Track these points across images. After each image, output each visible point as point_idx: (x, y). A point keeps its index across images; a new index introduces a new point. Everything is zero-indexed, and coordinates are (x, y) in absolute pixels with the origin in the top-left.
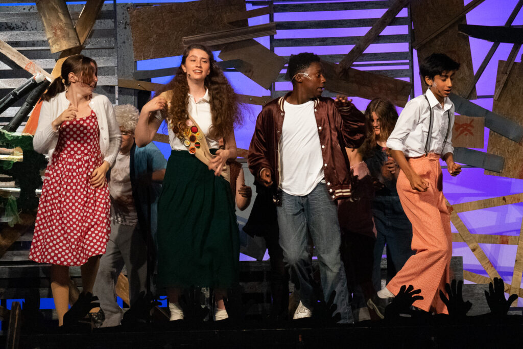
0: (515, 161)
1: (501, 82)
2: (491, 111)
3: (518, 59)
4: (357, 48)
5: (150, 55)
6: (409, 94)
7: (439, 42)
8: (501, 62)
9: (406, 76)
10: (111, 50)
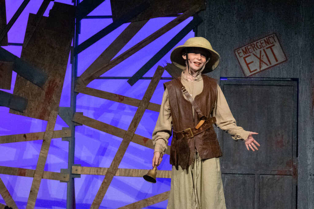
0: (37, 103)
1: (30, 33)
2: (19, 57)
8: (31, 15)
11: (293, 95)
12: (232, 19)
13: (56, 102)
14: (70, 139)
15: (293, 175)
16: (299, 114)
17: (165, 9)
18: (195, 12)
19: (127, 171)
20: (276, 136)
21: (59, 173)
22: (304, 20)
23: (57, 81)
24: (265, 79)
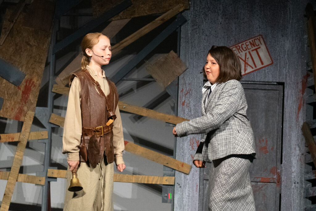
11: (279, 100)
12: (217, 19)
13: (32, 102)
14: (47, 141)
15: (277, 182)
16: (284, 119)
17: (148, 8)
18: (179, 11)
20: (260, 141)
21: (35, 176)
22: (291, 22)
24: (250, 82)
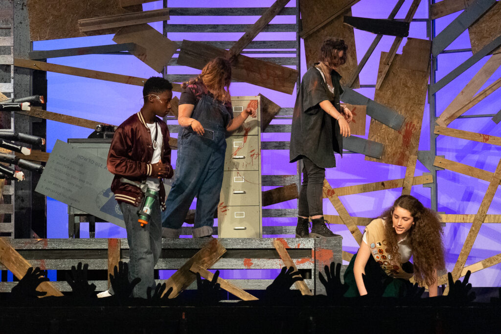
1: (383, 73)
2: (373, 99)
3: (400, 51)
4: (247, 36)
5: (46, 36)
6: (296, 81)
7: (326, 32)
8: (383, 53)
9: (293, 64)
10: (7, 30)
13: (414, 145)
14: (432, 185)
19: (497, 217)
23: (415, 122)
